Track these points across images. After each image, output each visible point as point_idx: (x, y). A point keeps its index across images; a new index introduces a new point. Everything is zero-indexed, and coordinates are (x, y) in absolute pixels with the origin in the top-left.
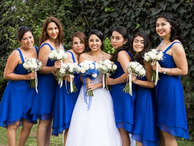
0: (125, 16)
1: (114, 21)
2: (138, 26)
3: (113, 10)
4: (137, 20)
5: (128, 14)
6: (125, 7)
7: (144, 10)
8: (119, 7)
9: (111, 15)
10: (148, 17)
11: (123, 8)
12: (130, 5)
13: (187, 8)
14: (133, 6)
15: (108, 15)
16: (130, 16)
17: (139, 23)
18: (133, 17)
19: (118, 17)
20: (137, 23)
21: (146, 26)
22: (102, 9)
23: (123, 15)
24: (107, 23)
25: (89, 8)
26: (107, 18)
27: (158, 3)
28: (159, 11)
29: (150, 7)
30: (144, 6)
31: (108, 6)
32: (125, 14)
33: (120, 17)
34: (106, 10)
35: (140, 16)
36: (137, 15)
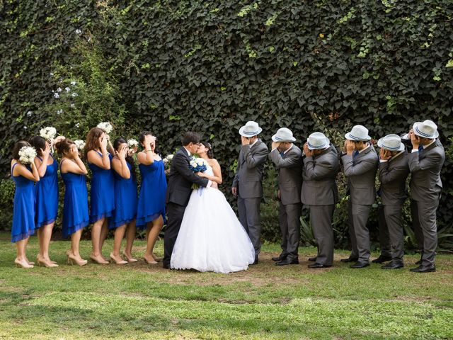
0: (195, 125)
1: (179, 130)
2: (212, 136)
3: (179, 118)
4: (211, 130)
5: (199, 123)
6: (194, 116)
7: (220, 120)
8: (186, 116)
9: (175, 124)
10: (223, 127)
11: (192, 117)
12: (201, 114)
13: (265, 120)
14: (204, 115)
15: (172, 124)
16: (201, 126)
17: (212, 133)
18: (206, 127)
19: (186, 126)
20: (209, 134)
21: (221, 137)
22: (165, 116)
23: (192, 125)
24: (171, 132)
25: (147, 116)
26: (171, 127)
27: (233, 114)
28: (237, 121)
29: (225, 117)
30: (218, 116)
31: (173, 114)
32: (194, 123)
33: (189, 127)
34: (171, 118)
35: (214, 125)
36: (211, 125)
